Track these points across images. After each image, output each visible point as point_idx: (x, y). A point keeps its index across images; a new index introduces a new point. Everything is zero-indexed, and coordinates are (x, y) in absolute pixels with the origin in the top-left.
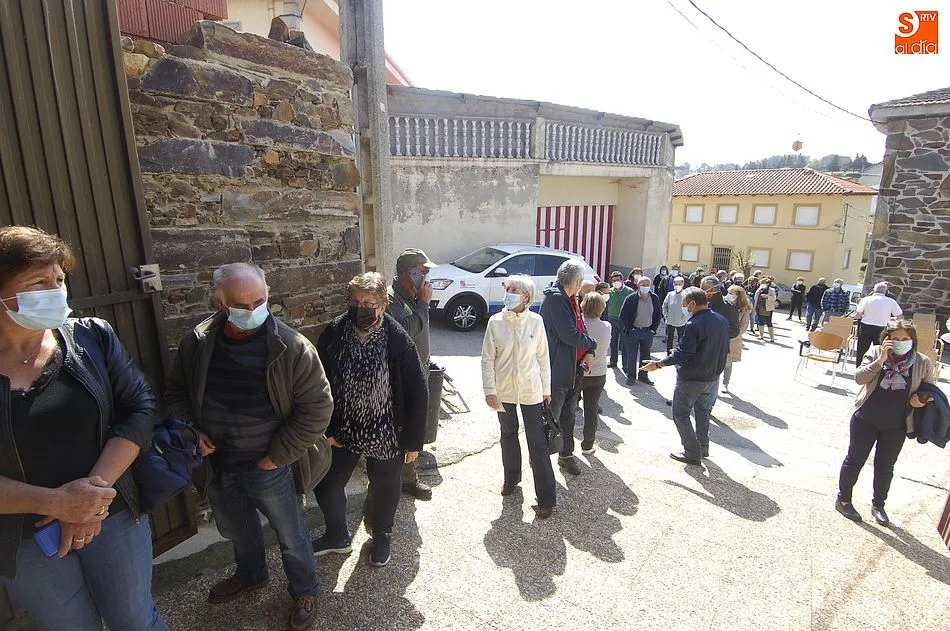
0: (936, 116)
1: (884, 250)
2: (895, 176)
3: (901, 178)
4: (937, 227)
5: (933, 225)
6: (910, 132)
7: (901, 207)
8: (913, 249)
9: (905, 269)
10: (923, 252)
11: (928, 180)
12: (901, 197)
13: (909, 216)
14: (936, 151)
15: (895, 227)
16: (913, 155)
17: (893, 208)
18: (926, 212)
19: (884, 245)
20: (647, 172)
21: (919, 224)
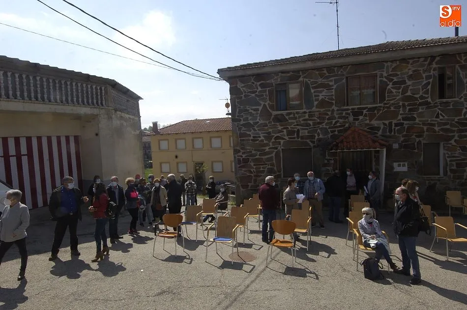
0: (250, 75)
1: (240, 154)
2: (238, 111)
3: (240, 112)
4: (262, 138)
5: (260, 137)
6: (240, 85)
7: (243, 128)
8: (253, 152)
9: (252, 164)
10: (258, 153)
11: (253, 112)
12: (242, 122)
13: (248, 133)
14: (253, 95)
15: (243, 140)
16: (243, 98)
17: (240, 129)
18: (255, 130)
19: (239, 151)
20: (95, 111)
21: (254, 137)
